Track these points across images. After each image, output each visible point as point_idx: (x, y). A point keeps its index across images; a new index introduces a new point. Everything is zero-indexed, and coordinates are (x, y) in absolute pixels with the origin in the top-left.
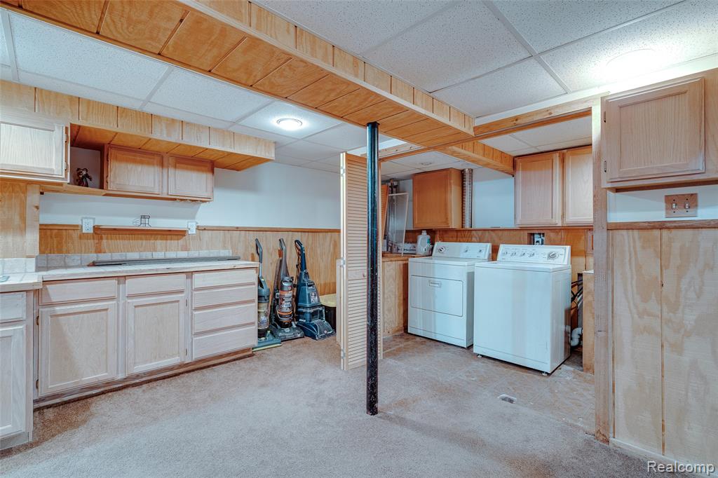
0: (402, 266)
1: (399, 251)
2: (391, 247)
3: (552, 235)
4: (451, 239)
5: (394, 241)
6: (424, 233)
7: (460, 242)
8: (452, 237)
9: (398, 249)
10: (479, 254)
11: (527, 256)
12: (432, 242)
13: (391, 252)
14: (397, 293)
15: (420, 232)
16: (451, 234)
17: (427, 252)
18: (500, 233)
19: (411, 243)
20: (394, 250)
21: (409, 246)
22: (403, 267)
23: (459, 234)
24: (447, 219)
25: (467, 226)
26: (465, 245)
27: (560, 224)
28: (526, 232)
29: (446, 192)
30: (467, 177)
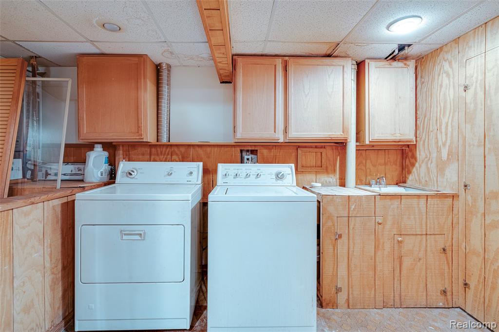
0: (59, 210)
1: (49, 178)
2: (33, 171)
3: (265, 152)
4: (141, 157)
5: (39, 160)
6: (98, 148)
7: (155, 160)
8: (143, 155)
9: (47, 174)
10: (190, 178)
11: (253, 177)
12: (112, 162)
13: (33, 179)
14: (48, 265)
15: (91, 147)
16: (141, 150)
17: (106, 178)
18: (208, 149)
19: (74, 163)
20: (40, 176)
21: (70, 168)
22: (63, 211)
23: (153, 150)
24: (139, 127)
25: (164, 140)
26: (167, 166)
27: (281, 140)
28: (238, 149)
29: (137, 88)
30: (164, 74)
